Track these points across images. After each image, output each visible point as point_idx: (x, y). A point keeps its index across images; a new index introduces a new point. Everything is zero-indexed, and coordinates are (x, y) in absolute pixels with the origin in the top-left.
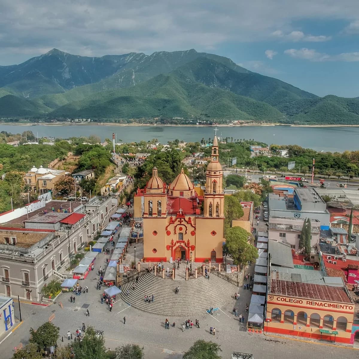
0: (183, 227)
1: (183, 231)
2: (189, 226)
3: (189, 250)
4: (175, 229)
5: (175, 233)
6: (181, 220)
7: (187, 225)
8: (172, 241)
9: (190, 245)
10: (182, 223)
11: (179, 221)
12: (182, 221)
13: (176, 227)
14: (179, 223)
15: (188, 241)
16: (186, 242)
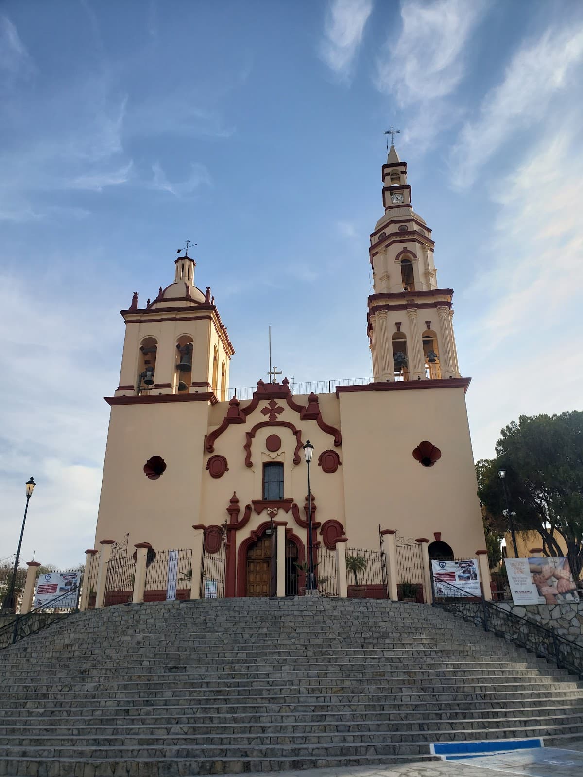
0: (285, 434)
1: (286, 454)
2: (310, 429)
3: (313, 545)
4: (248, 446)
5: (249, 464)
6: (273, 404)
7: (300, 424)
8: (234, 501)
9: (321, 517)
10: (280, 418)
11: (264, 411)
12: (281, 410)
13: (250, 435)
14: (266, 418)
15: (310, 498)
16: (301, 502)
